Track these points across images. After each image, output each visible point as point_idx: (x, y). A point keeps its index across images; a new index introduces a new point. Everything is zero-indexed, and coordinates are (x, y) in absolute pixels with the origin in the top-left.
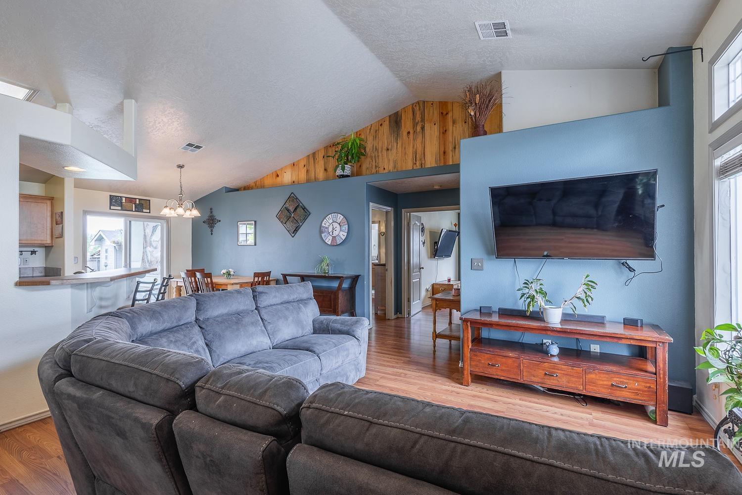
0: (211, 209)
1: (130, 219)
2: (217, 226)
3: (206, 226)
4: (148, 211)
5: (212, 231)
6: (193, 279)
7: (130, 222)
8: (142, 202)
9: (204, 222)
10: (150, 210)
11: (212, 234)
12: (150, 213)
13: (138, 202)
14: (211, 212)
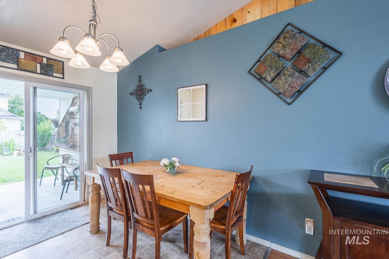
0: (140, 77)
1: (35, 85)
2: (148, 97)
3: (134, 98)
4: (61, 76)
5: (141, 104)
6: (116, 180)
7: (35, 88)
8: (52, 62)
9: (131, 94)
10: (63, 73)
11: (141, 108)
12: (63, 78)
13: (45, 61)
14: (140, 81)
